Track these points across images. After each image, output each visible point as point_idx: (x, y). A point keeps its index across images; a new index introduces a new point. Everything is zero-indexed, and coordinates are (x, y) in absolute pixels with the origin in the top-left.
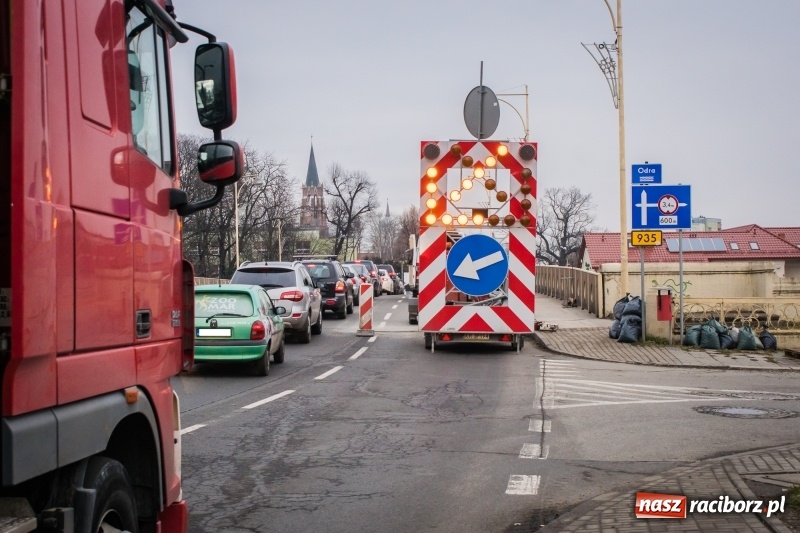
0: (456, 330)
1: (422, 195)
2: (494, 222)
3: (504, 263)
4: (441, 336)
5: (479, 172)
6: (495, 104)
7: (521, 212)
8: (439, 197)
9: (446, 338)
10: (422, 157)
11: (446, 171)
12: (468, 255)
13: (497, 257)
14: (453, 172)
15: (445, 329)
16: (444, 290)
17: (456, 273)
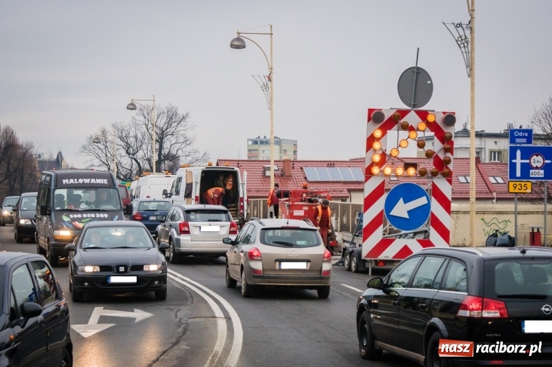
0: (390, 258)
1: (368, 150)
2: (423, 174)
3: (427, 206)
4: (377, 262)
5: (413, 134)
6: (429, 82)
7: (441, 167)
8: (381, 152)
9: (381, 264)
10: (369, 121)
11: (386, 133)
12: (402, 199)
13: (422, 201)
14: (392, 134)
15: (382, 257)
16: (382, 226)
17: (392, 213)
